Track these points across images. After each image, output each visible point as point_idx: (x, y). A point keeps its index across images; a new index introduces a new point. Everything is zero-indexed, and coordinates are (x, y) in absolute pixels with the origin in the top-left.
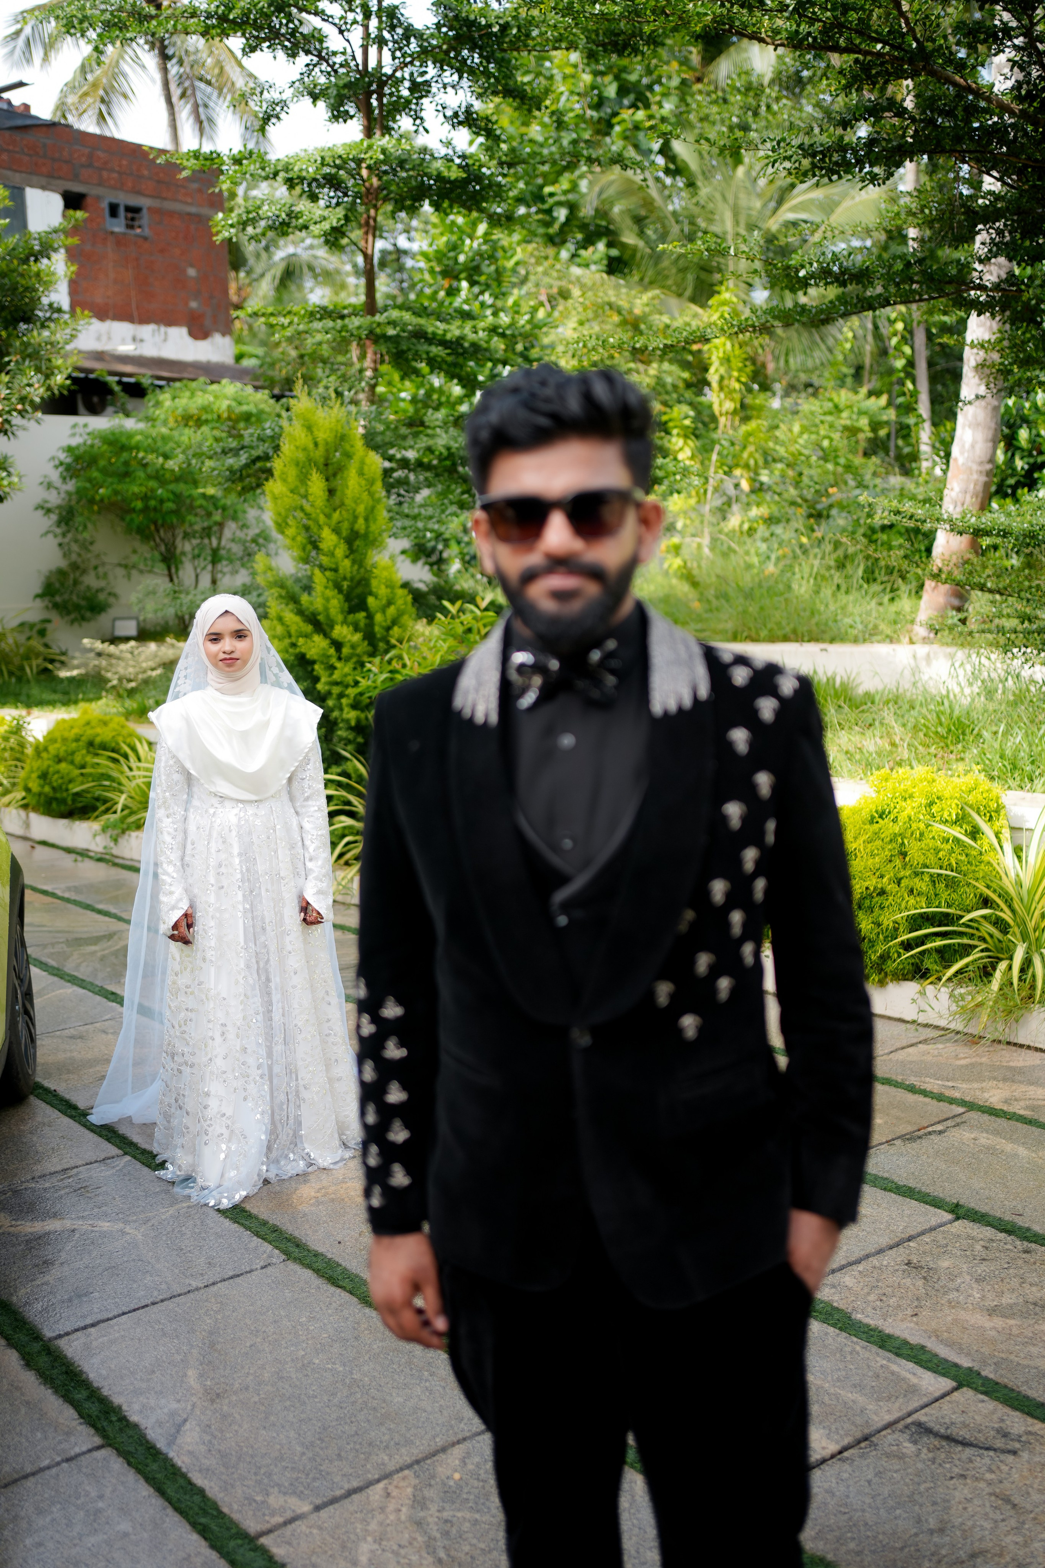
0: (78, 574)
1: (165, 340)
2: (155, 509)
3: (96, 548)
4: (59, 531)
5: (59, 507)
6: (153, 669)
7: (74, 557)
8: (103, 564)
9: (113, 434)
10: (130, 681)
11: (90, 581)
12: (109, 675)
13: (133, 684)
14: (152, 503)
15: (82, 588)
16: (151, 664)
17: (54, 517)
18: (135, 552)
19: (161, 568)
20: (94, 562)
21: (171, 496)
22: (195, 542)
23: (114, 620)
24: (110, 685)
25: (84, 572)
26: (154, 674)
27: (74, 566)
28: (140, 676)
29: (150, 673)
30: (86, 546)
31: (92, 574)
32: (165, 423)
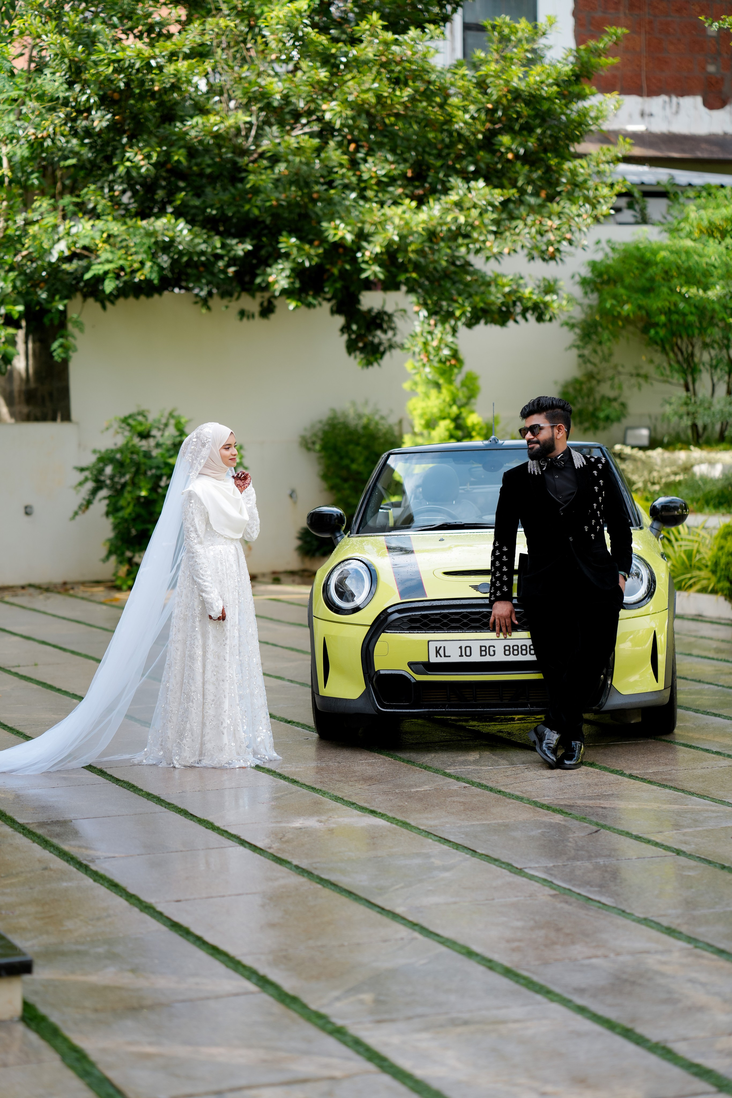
0: (594, 382)
1: (677, 112)
2: (678, 322)
3: (615, 359)
4: (579, 343)
5: (585, 321)
6: (676, 474)
7: (590, 367)
8: (619, 373)
9: (638, 249)
10: (653, 483)
11: (605, 390)
12: (634, 478)
13: (657, 487)
14: (675, 317)
15: (598, 396)
16: (675, 469)
17: (577, 331)
18: (651, 361)
19: (678, 378)
20: (610, 373)
21: (693, 310)
22: (713, 352)
23: (627, 428)
24: (635, 487)
25: (599, 382)
26: (678, 478)
27: (591, 376)
28: (664, 480)
29: (672, 478)
30: (606, 358)
31: (609, 383)
32: (689, 235)
